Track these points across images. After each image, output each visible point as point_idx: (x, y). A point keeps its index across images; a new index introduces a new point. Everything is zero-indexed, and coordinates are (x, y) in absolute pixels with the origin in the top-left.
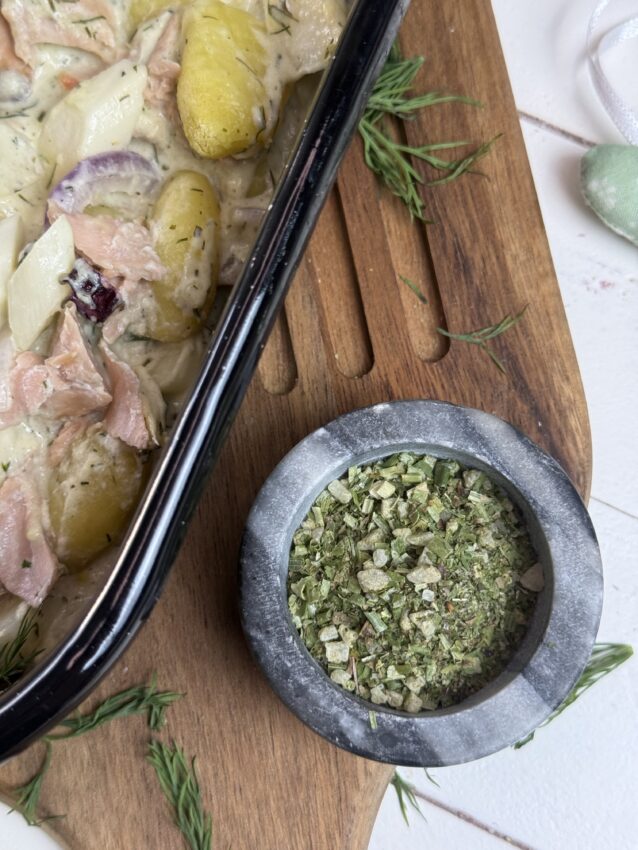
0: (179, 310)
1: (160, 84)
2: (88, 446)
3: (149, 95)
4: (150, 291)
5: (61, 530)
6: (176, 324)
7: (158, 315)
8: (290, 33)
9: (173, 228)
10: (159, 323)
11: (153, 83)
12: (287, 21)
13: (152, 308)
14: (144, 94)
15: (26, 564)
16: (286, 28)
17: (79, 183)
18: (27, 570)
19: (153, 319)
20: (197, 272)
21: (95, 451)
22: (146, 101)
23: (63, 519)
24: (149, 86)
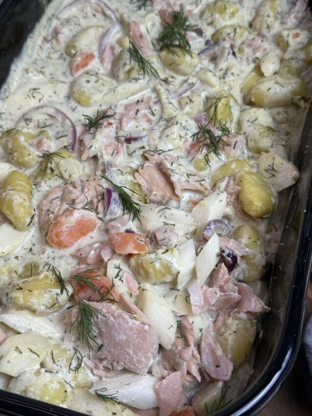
0: (257, 267)
1: (232, 197)
2: (233, 318)
3: (229, 200)
4: (244, 262)
5: (228, 352)
6: (256, 273)
7: (248, 270)
8: (275, 177)
9: (250, 238)
10: (250, 273)
11: (229, 196)
12: (274, 173)
13: (245, 268)
14: (227, 200)
15: (218, 366)
16: (274, 175)
17: (212, 227)
18: (218, 368)
19: (247, 272)
20: (261, 253)
21: (236, 319)
22: (227, 202)
23: (229, 347)
24: (228, 197)
